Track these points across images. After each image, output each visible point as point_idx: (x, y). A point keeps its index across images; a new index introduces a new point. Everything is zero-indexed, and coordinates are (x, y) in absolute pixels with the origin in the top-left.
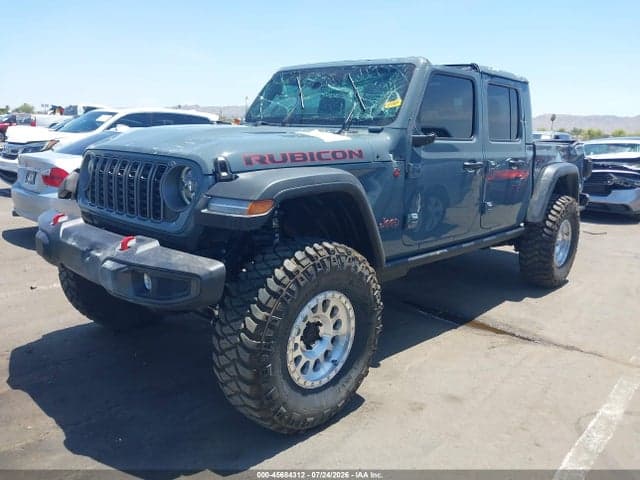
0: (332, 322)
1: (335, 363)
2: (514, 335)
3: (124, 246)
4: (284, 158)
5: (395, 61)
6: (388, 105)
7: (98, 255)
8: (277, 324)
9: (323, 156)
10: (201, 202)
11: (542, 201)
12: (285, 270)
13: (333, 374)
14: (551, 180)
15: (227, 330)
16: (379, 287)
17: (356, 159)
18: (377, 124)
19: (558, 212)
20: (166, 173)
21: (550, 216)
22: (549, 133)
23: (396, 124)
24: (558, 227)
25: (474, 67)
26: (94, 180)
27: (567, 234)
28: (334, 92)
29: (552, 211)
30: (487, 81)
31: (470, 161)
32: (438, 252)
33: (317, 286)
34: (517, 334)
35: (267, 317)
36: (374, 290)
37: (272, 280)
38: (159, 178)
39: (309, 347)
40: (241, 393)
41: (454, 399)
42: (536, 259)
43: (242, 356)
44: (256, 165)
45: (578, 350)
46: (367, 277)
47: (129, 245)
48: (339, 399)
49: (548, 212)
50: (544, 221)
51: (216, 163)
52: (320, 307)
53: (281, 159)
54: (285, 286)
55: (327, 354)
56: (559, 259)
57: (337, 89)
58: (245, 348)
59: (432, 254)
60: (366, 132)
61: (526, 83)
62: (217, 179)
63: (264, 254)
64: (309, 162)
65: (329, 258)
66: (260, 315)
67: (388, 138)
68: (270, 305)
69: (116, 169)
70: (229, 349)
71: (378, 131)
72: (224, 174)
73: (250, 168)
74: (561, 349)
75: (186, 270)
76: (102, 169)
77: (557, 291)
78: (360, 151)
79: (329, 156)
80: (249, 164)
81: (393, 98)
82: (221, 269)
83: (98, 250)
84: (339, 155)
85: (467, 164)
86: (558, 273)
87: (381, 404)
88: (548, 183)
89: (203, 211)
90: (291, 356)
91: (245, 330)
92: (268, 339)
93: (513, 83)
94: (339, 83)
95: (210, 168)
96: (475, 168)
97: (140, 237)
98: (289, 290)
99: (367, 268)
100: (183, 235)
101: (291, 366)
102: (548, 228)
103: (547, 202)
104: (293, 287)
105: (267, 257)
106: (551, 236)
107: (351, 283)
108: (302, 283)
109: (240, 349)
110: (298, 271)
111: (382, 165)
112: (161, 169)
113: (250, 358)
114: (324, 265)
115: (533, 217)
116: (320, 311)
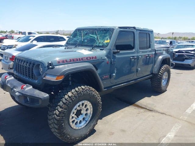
0: (85, 109)
1: (86, 121)
2: (146, 109)
3: (22, 88)
4: (71, 60)
5: (109, 28)
6: (106, 41)
7: (15, 90)
8: (65, 112)
9: (83, 59)
10: (43, 76)
11: (158, 67)
12: (68, 96)
13: (86, 124)
14: (160, 60)
15: (51, 113)
16: (100, 98)
17: (94, 59)
18: (102, 47)
19: (163, 70)
20: (35, 66)
21: (160, 71)
22: (169, 40)
23: (108, 48)
24: (163, 75)
25: (134, 28)
26: (17, 65)
27: (167, 76)
28: (91, 36)
29: (161, 70)
30: (138, 32)
31: (132, 57)
32: (122, 85)
33: (79, 100)
34: (147, 109)
35: (62, 110)
36: (98, 99)
37: (64, 99)
38: (33, 67)
39: (78, 117)
40: (55, 132)
41: (123, 131)
42: (156, 84)
43: (55, 122)
44: (61, 63)
45: (165, 114)
46: (96, 95)
47: (23, 87)
48: (87, 132)
49: (160, 70)
50: (158, 73)
51: (48, 63)
52: (81, 105)
53: (69, 61)
54: (68, 101)
55: (84, 119)
56: (164, 84)
57: (92, 36)
58: (56, 119)
59: (120, 85)
60: (99, 50)
61: (152, 31)
62: (49, 68)
63: (63, 90)
64: (78, 61)
65: (83, 91)
66: (60, 110)
67: (105, 52)
68: (63, 107)
69: (22, 63)
70: (52, 119)
71: (102, 50)
72: (51, 67)
73: (59, 64)
74: (160, 114)
75: (38, 97)
76: (19, 62)
77: (163, 94)
78: (96, 57)
79: (85, 59)
80: (59, 63)
81: (107, 40)
82: (48, 96)
83: (15, 88)
84: (88, 58)
85: (131, 58)
86: (163, 88)
87: (101, 132)
88: (160, 61)
89: (44, 78)
90: (71, 121)
91: (56, 114)
92: (62, 117)
93: (148, 32)
94: (93, 34)
95: (47, 65)
96: (134, 59)
97: (27, 85)
98: (69, 102)
99: (96, 93)
100: (40, 84)
101: (71, 124)
102: (160, 75)
103: (159, 67)
104: (70, 101)
105: (64, 91)
106: (160, 77)
107: (90, 98)
108: (73, 100)
109: (54, 119)
110: (72, 96)
111: (103, 60)
112: (34, 64)
113: (57, 122)
114: (81, 93)
115: (155, 72)
116: (81, 106)
